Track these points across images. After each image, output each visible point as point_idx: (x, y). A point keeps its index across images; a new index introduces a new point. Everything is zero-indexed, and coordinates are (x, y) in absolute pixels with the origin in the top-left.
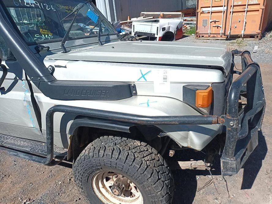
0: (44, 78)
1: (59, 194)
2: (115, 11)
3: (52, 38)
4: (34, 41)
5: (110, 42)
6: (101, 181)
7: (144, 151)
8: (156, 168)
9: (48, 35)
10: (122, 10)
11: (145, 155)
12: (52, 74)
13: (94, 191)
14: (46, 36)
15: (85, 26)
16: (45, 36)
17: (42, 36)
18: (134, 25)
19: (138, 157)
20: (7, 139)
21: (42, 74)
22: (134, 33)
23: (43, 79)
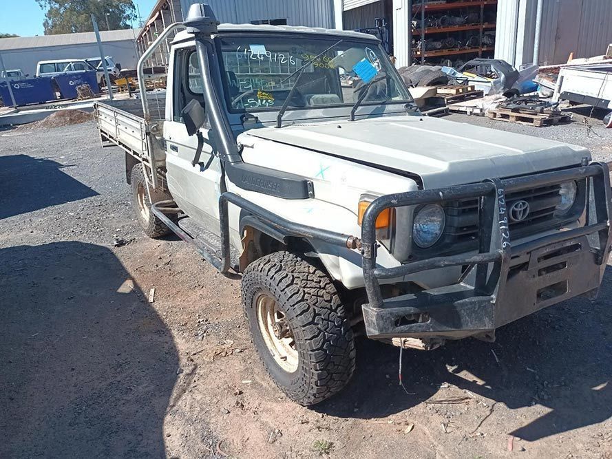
0: (229, 156)
1: (239, 327)
2: (536, 41)
3: (272, 106)
4: (243, 108)
5: (382, 116)
6: (270, 315)
7: (313, 280)
8: (316, 308)
9: (267, 101)
10: (557, 38)
11: (308, 286)
12: (240, 153)
13: (259, 325)
14: (264, 101)
15: (454, 74)
16: (262, 101)
17: (258, 101)
18: (562, 77)
19: (297, 284)
20: (204, 233)
21: (229, 151)
22: (559, 95)
23: (228, 158)
